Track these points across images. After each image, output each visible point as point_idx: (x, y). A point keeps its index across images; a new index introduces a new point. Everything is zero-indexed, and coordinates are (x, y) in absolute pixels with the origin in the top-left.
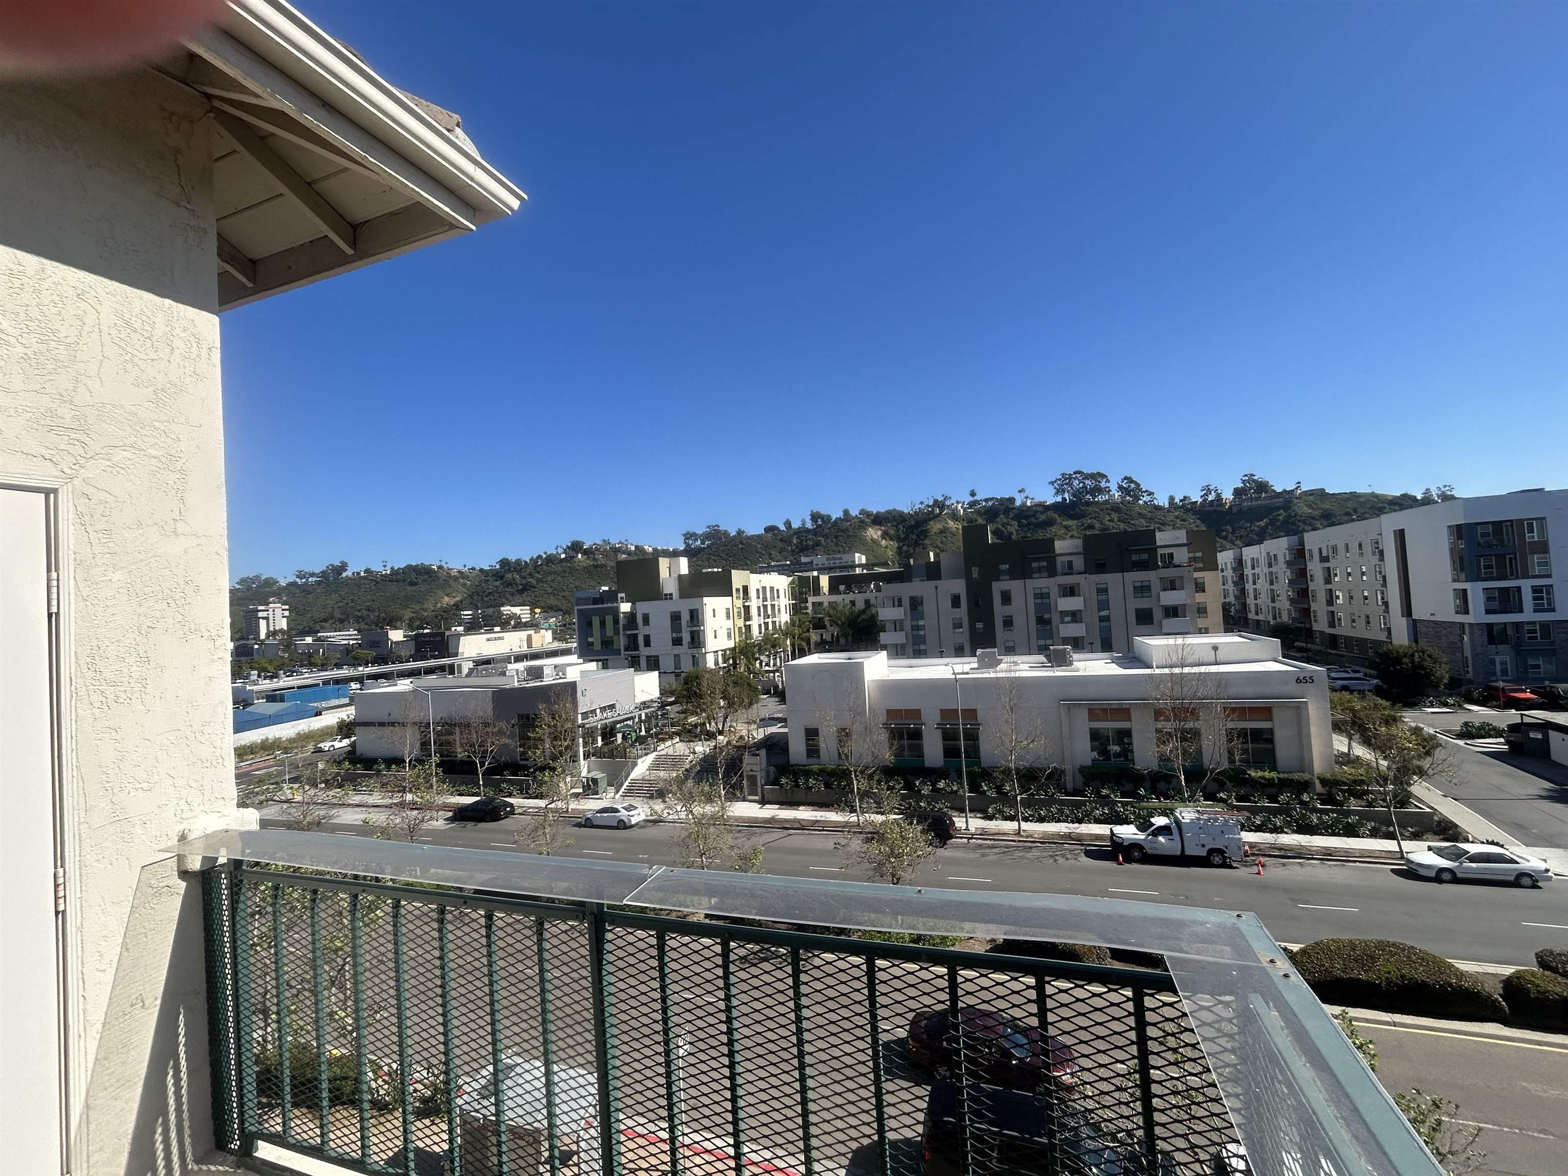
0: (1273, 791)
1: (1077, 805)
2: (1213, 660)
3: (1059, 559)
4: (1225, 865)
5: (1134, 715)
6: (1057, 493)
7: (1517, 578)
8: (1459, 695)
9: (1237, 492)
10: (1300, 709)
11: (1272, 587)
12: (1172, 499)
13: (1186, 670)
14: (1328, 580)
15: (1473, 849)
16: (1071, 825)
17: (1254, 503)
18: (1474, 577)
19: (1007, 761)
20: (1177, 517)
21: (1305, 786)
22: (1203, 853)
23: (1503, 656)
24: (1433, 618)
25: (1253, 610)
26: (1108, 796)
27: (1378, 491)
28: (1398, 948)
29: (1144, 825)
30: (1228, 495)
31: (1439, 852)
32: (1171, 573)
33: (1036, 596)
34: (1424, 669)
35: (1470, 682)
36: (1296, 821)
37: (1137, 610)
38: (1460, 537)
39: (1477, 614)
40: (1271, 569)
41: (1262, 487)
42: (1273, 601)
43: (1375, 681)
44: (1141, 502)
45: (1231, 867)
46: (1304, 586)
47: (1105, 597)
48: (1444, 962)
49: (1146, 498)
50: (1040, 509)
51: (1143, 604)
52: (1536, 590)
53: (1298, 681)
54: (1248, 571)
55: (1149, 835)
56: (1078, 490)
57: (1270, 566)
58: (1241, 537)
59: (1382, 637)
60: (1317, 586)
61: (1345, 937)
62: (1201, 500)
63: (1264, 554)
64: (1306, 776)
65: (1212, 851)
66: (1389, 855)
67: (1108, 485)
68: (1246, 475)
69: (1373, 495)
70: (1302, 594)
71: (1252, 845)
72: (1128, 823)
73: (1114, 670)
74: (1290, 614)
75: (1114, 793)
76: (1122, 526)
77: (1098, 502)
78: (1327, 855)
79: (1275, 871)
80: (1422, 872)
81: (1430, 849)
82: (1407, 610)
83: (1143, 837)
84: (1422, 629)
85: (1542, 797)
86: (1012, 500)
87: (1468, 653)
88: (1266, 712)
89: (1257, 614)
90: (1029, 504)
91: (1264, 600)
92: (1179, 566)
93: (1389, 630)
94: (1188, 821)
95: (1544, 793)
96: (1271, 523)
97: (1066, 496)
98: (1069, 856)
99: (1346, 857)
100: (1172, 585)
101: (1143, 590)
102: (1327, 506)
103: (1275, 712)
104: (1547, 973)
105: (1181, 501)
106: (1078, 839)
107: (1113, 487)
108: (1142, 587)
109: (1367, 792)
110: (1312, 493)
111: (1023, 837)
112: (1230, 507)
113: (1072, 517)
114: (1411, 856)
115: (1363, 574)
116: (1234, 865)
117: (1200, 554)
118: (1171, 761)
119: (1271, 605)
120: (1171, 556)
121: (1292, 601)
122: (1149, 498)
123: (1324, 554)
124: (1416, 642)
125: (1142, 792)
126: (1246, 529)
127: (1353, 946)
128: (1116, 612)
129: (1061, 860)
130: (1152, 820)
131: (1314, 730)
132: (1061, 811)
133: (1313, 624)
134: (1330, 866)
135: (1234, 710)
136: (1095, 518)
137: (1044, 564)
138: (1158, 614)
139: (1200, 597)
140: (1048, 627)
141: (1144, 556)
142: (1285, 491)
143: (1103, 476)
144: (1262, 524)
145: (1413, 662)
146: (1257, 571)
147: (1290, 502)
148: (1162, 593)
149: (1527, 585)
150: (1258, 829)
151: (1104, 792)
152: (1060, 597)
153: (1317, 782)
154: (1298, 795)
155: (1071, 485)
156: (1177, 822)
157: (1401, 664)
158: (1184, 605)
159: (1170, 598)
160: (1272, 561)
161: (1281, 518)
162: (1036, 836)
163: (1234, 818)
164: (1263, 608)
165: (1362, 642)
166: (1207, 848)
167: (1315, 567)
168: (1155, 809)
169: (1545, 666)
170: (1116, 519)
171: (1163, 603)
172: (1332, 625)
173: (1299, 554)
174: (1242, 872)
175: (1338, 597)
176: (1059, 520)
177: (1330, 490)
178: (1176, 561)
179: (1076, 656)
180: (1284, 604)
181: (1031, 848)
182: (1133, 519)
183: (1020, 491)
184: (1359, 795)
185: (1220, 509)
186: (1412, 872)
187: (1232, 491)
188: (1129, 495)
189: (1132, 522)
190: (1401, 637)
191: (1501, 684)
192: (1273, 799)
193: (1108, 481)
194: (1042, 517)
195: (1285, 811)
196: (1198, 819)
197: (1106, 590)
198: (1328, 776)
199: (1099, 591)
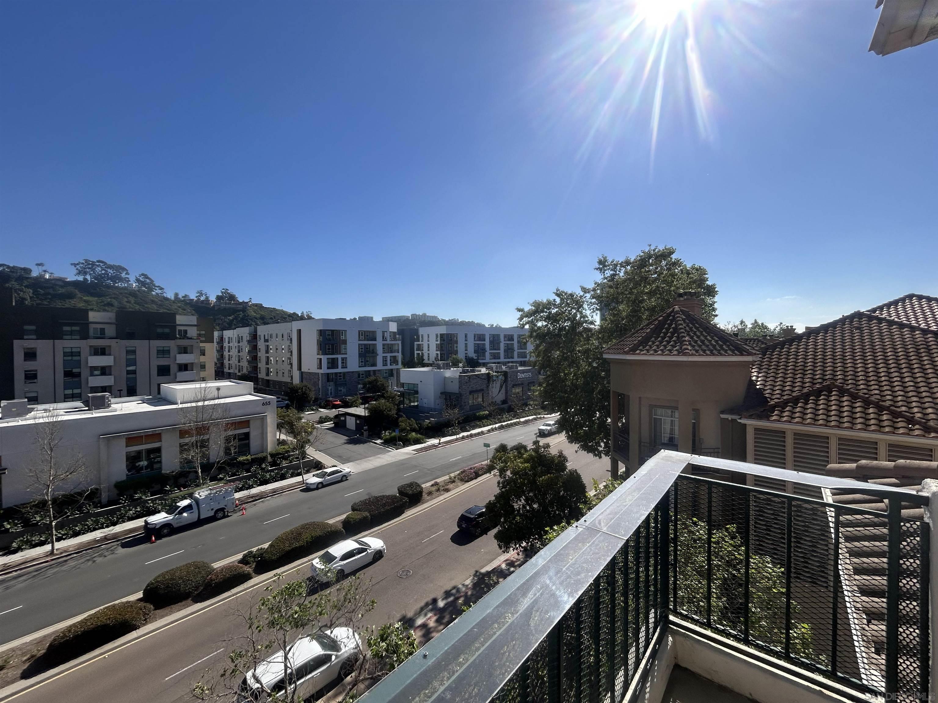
0: (247, 466)
1: (112, 512)
2: (216, 396)
3: (92, 326)
4: (224, 517)
5: (164, 437)
6: (79, 273)
7: (337, 354)
8: (317, 405)
9: (219, 298)
10: (263, 419)
11: (239, 354)
12: (176, 295)
13: (206, 403)
14: (267, 352)
15: (329, 470)
16: (106, 529)
17: (227, 306)
18: (325, 353)
19: (43, 495)
20: (179, 307)
21: (264, 459)
22: (212, 514)
23: (331, 387)
24: (309, 371)
25: (227, 366)
26: (141, 498)
27: (284, 310)
28: (309, 525)
29: (171, 509)
30: (213, 299)
31: (317, 476)
32: (184, 343)
33: (65, 354)
34: (306, 394)
35: (321, 399)
36: (259, 480)
37: (158, 366)
38: (321, 335)
39: (324, 370)
40: (239, 344)
41: (232, 297)
42: (239, 362)
43: (287, 402)
44: (154, 293)
45: (228, 516)
46: (255, 354)
47: (132, 357)
48: (325, 523)
49: (158, 291)
50: (60, 283)
51: (163, 362)
52: (343, 359)
53: (263, 404)
54: (226, 344)
55: (176, 515)
56: (100, 275)
57: (239, 342)
58: (219, 324)
59: (289, 380)
60: (262, 354)
61: (288, 529)
62: (196, 299)
63: (236, 336)
64: (264, 454)
65: (217, 511)
66: (298, 484)
67: (127, 276)
68: (223, 289)
69: (282, 311)
70: (254, 359)
71: (239, 499)
72: (159, 512)
73: (146, 408)
74: (247, 369)
75: (145, 494)
76: (137, 307)
77: (118, 287)
78: (274, 492)
79: (251, 510)
80: (312, 487)
81: (314, 476)
82: (300, 368)
83: (172, 518)
84: (304, 376)
85: (345, 443)
86: (27, 271)
87: (320, 386)
88: (246, 423)
89: (229, 369)
90: (47, 276)
91: (234, 361)
92: (191, 338)
93: (292, 377)
94: (204, 497)
95: (346, 442)
96: (236, 318)
97: (88, 277)
98: (106, 554)
99: (282, 490)
100: (184, 350)
101: (163, 352)
102: (262, 313)
103: (251, 422)
104: (355, 512)
105: (183, 297)
106: (115, 537)
107: (132, 279)
108: (163, 350)
109: (289, 456)
110: (256, 305)
111: (57, 555)
112: (214, 306)
113: (92, 295)
114: (307, 481)
115: (283, 349)
116: (229, 514)
117: (204, 332)
118: (192, 462)
119: (238, 364)
120: (186, 332)
121: (249, 362)
122: (160, 291)
123: (266, 338)
124: (302, 382)
125: (168, 488)
126: (222, 320)
127: (292, 532)
128: (142, 368)
129: (99, 560)
130: (178, 504)
131: (269, 429)
132: (97, 522)
133: (259, 374)
134: (276, 498)
135: (232, 424)
136: (114, 298)
137: (77, 328)
138: (174, 369)
139: (202, 359)
140: (76, 379)
141: (167, 330)
142: (244, 302)
143: (124, 269)
144: (231, 318)
145: (302, 391)
146: (231, 345)
147: (246, 308)
148: (178, 356)
149: (339, 357)
150: (241, 489)
151: (137, 496)
152: (91, 355)
153: (269, 456)
154: (260, 465)
155: (93, 270)
156: (197, 501)
157: (298, 392)
158: (192, 363)
159: (183, 359)
160: (240, 339)
161: (241, 316)
162: (71, 549)
163: (230, 487)
164: (233, 365)
165: (280, 383)
166: (214, 511)
167: (261, 345)
168: (177, 497)
169: (343, 390)
170: (133, 302)
171: (178, 361)
172: (268, 375)
173: (254, 337)
174: (235, 517)
175: (271, 360)
176: (79, 295)
177: (264, 305)
178: (189, 335)
179: (113, 400)
180: (245, 364)
181: (66, 561)
182: (147, 303)
183: (38, 265)
184: (285, 458)
185: (208, 306)
186: (308, 489)
187: (215, 297)
188: (145, 287)
189: (146, 305)
190: (296, 380)
191: (331, 399)
192: (248, 471)
193: (127, 273)
194: (61, 291)
195: (254, 476)
196: (210, 494)
197: (134, 352)
198: (274, 452)
199: (128, 352)
